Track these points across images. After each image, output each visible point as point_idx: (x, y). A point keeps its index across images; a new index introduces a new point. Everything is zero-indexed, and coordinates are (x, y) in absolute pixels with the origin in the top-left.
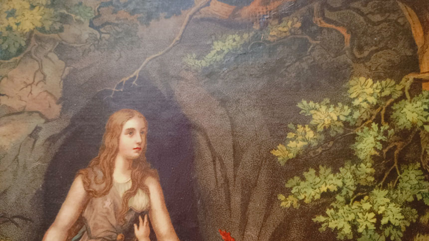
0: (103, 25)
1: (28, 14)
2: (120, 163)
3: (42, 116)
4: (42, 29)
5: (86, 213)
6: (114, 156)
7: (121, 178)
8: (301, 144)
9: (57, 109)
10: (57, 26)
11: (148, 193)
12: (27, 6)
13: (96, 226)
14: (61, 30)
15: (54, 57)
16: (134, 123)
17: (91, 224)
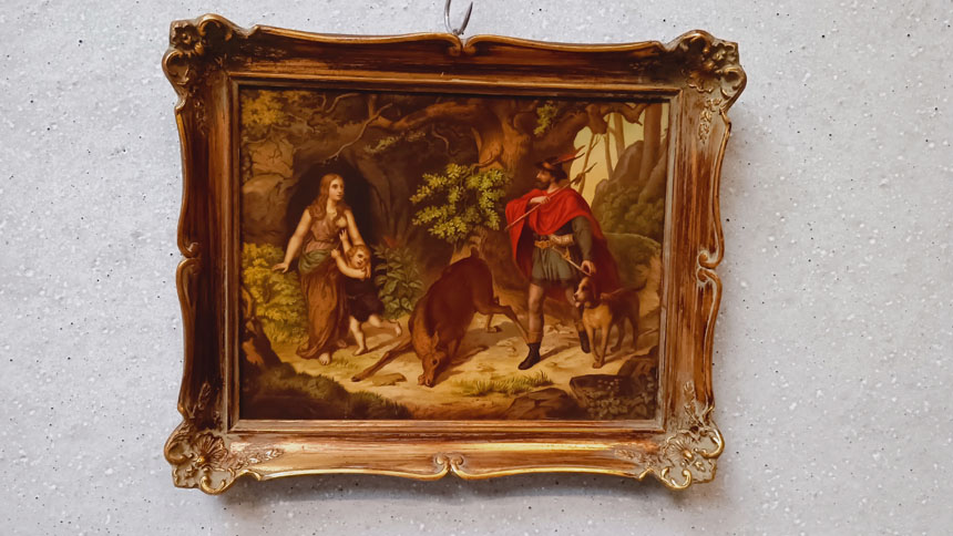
0: (316, 125)
1: (266, 114)
2: (330, 203)
3: (281, 175)
4: (277, 124)
5: (313, 229)
6: (327, 199)
7: (331, 210)
8: (424, 195)
9: (290, 172)
10: (287, 123)
11: (346, 218)
12: (265, 108)
13: (319, 235)
14: (290, 125)
15: (286, 142)
16: (337, 181)
17: (315, 234)
